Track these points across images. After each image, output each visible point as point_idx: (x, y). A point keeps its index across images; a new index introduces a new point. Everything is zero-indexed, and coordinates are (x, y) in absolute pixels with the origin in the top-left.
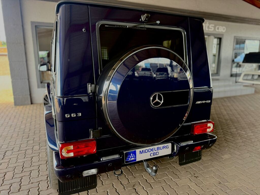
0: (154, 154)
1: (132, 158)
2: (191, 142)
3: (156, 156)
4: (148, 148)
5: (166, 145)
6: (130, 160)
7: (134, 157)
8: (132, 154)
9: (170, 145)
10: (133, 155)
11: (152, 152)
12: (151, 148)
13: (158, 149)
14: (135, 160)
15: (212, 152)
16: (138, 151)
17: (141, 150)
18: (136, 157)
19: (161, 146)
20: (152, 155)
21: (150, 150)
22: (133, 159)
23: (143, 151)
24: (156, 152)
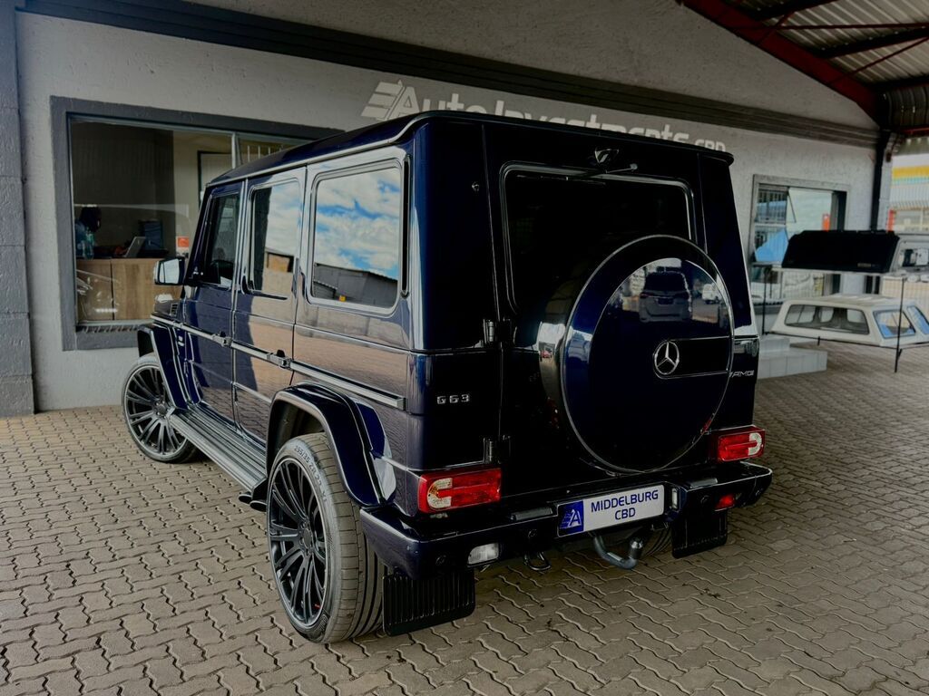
0: (625, 513)
1: (573, 521)
2: (715, 482)
3: (628, 520)
4: (610, 497)
5: (651, 489)
6: (569, 526)
7: (578, 520)
8: (573, 511)
9: (660, 489)
10: (576, 513)
11: (619, 508)
12: (618, 495)
13: (635, 499)
14: (581, 528)
15: (739, 536)
16: (587, 503)
17: (595, 500)
18: (582, 520)
19: (640, 492)
20: (619, 515)
21: (615, 502)
22: (576, 524)
23: (598, 503)
24: (628, 507)
